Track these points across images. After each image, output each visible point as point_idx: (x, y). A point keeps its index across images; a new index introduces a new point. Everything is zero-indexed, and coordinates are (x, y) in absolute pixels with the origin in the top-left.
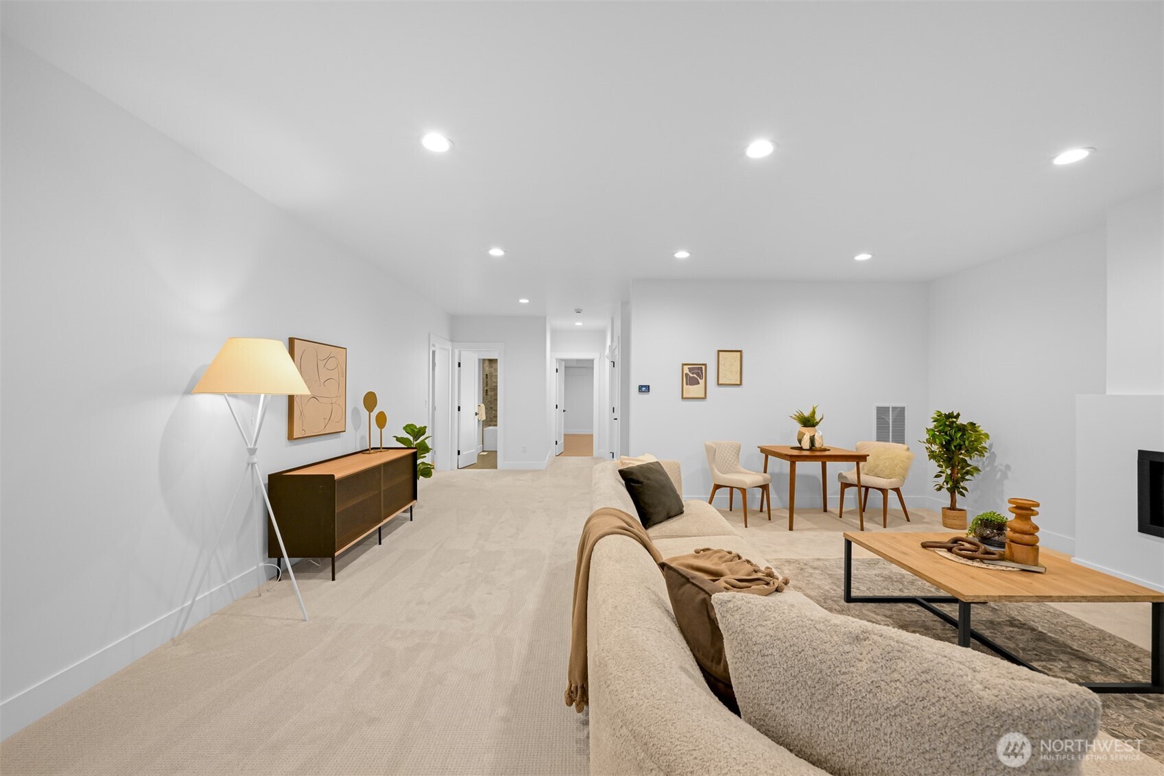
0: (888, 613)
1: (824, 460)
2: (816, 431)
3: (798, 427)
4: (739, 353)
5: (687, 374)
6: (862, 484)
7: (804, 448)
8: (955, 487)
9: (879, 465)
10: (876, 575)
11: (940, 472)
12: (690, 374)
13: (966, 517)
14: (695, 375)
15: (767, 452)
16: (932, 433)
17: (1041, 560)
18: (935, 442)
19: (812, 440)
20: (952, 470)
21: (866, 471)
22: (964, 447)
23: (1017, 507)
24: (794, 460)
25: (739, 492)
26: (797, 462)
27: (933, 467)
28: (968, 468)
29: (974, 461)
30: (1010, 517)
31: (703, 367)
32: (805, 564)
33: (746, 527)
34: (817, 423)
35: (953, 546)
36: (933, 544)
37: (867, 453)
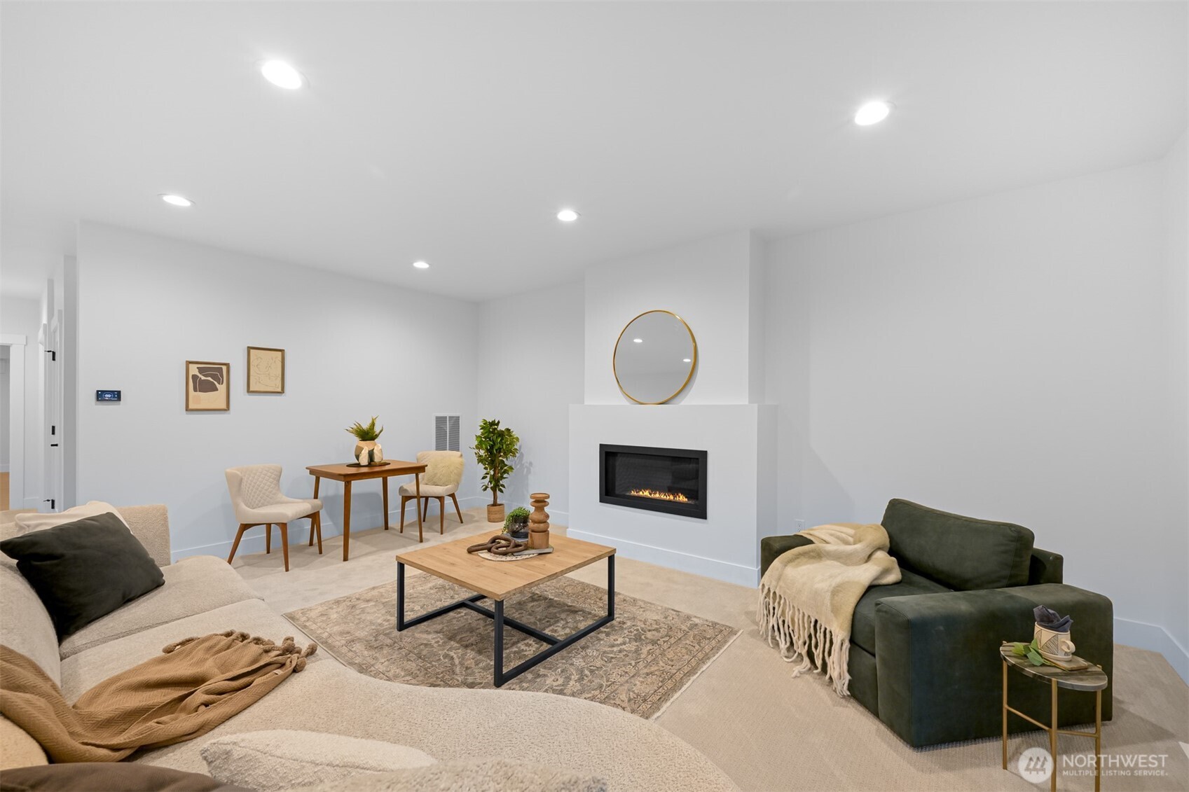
0: (439, 627)
1: (385, 476)
2: (376, 444)
3: (356, 441)
4: (280, 353)
5: (195, 377)
6: (421, 495)
7: (362, 464)
8: (496, 486)
9: (437, 473)
10: (431, 589)
11: (486, 474)
12: (200, 376)
13: (503, 510)
14: (210, 379)
15: (317, 474)
16: (479, 439)
17: (551, 542)
18: (482, 448)
19: (371, 455)
20: (494, 471)
21: (425, 481)
22: (502, 450)
23: (535, 502)
24: (348, 479)
25: (278, 528)
26: (352, 482)
27: (481, 469)
28: (505, 468)
29: (509, 461)
30: (532, 509)
31: (224, 368)
32: (358, 599)
33: (287, 570)
34: (377, 436)
35: (492, 546)
36: (477, 548)
37: (425, 464)
